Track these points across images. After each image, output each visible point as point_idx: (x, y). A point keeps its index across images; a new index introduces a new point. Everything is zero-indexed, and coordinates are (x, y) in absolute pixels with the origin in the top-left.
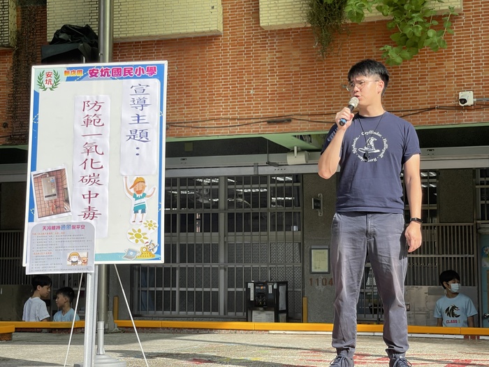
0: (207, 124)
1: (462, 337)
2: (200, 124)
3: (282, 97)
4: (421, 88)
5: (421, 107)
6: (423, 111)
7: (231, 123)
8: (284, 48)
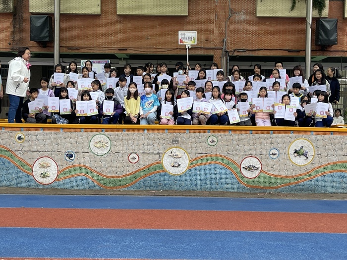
0: (95, 49)
2: (92, 49)
3: (124, 41)
4: (173, 41)
5: (173, 48)
6: (174, 49)
7: (104, 49)
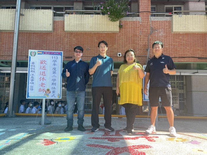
1: (118, 118)
3: (70, 51)
8: (71, 38)
